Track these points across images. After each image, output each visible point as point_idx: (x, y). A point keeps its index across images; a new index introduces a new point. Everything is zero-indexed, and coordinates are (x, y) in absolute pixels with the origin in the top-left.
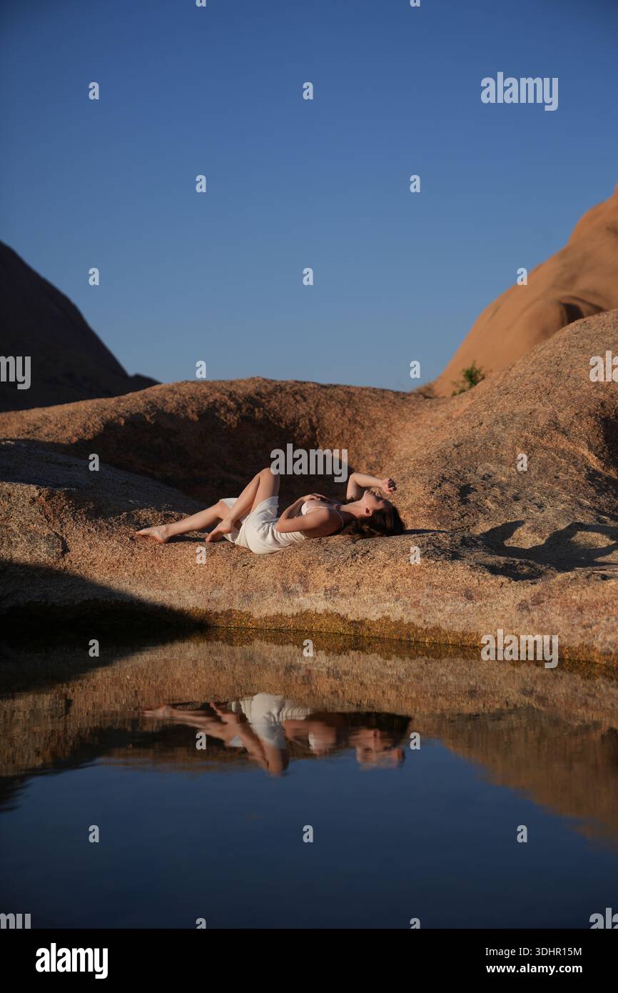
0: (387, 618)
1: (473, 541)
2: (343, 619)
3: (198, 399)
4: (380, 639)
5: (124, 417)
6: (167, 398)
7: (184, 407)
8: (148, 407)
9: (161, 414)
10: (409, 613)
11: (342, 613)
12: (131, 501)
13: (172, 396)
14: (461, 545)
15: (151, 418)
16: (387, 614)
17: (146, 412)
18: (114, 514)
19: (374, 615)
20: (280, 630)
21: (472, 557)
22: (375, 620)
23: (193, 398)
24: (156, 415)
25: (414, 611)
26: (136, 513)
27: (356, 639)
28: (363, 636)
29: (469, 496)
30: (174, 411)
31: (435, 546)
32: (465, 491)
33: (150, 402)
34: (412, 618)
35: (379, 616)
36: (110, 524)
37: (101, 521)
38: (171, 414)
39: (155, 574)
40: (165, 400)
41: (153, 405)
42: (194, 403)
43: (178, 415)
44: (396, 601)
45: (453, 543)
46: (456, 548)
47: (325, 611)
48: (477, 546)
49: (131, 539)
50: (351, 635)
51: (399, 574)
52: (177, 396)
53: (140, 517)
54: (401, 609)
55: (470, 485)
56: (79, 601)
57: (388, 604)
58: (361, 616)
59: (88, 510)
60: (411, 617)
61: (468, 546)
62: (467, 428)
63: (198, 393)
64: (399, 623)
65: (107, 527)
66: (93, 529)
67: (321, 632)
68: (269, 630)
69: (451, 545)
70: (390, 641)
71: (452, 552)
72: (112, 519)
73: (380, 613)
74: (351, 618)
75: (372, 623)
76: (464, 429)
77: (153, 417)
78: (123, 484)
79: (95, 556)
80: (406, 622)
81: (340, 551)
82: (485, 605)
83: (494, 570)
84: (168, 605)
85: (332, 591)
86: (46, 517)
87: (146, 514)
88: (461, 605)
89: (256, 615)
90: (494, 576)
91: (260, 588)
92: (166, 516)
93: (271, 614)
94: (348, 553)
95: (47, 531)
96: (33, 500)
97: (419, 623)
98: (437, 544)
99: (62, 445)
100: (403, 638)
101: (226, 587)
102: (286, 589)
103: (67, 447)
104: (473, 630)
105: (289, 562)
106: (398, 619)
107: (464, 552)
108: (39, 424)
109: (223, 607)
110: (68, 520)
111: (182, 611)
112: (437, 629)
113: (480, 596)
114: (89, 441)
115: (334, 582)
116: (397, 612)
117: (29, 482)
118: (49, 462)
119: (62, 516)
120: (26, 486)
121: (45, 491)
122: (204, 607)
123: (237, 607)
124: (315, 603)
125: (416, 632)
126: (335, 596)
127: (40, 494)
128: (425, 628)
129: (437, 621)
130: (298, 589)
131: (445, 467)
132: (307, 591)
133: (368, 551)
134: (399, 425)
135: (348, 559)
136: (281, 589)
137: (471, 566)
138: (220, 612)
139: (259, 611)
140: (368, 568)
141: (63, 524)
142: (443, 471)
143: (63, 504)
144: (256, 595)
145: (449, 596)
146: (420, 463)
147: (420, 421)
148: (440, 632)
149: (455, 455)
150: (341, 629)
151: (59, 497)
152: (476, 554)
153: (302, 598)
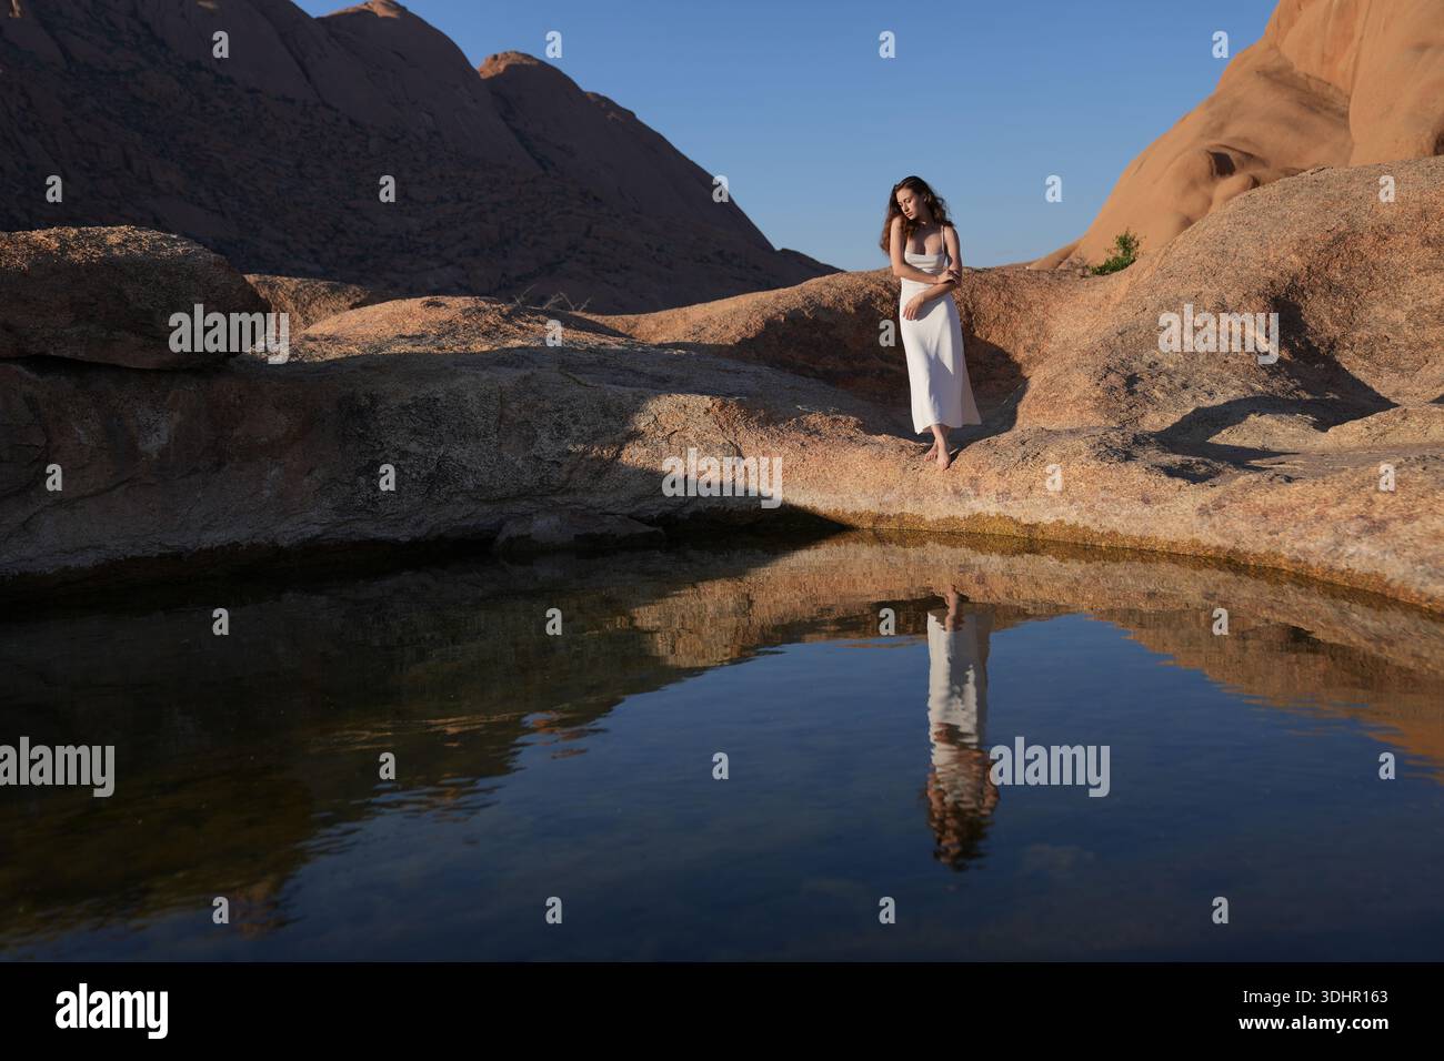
0: (1062, 522)
1: (1145, 438)
2: (1017, 523)
4: (1056, 543)
5: (784, 314)
6: (823, 293)
7: (841, 300)
8: (807, 302)
9: (819, 307)
10: (1084, 517)
11: (1015, 518)
12: (798, 406)
13: (829, 289)
14: (1134, 444)
16: (1061, 518)
17: (804, 307)
18: (782, 420)
19: (1047, 518)
20: (953, 533)
21: (1146, 458)
22: (1048, 523)
23: (849, 290)
25: (1089, 515)
26: (805, 419)
27: (1031, 541)
28: (1037, 539)
29: (1136, 386)
31: (1107, 446)
32: (1131, 380)
34: (1088, 523)
35: (1053, 519)
36: (781, 431)
37: (772, 429)
41: (810, 299)
44: (1070, 505)
45: (1125, 442)
46: (1129, 447)
47: (998, 514)
49: (802, 444)
50: (1024, 538)
51: (1073, 477)
52: (834, 289)
53: (808, 422)
54: (1075, 513)
55: (1136, 373)
57: (1062, 507)
58: (1035, 521)
59: (759, 418)
60: (1086, 521)
61: (1140, 445)
62: (1130, 315)
63: (854, 285)
64: (1074, 528)
65: (778, 434)
66: (765, 437)
67: (994, 534)
69: (1124, 444)
70: (1066, 544)
71: (1125, 452)
72: (782, 426)
74: (1025, 521)
75: (1047, 527)
76: (1126, 316)
77: (812, 311)
78: (791, 388)
80: (1081, 526)
81: (1010, 453)
82: (1163, 509)
83: (1170, 472)
84: (840, 509)
85: (1004, 495)
86: (721, 426)
87: (815, 419)
88: (1138, 508)
89: (928, 518)
90: (1170, 479)
91: (931, 492)
92: (835, 420)
93: (942, 517)
94: (1019, 456)
95: (722, 440)
96: (708, 410)
97: (1095, 527)
98: (1108, 444)
99: (727, 346)
100: (1079, 542)
101: (897, 491)
102: (957, 492)
103: (731, 347)
104: (1151, 534)
105: (959, 465)
106: (1073, 522)
107: (1137, 451)
108: (704, 325)
109: (895, 510)
110: (741, 428)
111: (855, 514)
112: (1114, 533)
113: (1158, 499)
114: (752, 339)
115: (1006, 486)
116: (1072, 516)
117: (702, 393)
118: (718, 369)
119: (735, 425)
120: (700, 398)
121: (718, 401)
122: (876, 510)
123: (908, 510)
124: (987, 506)
125: (1092, 535)
126: (1007, 499)
127: (714, 405)
128: (1101, 532)
129: (1113, 525)
130: (969, 493)
131: (1109, 357)
132: (979, 494)
133: (1039, 454)
134: (1056, 306)
135: (1018, 461)
136: (952, 492)
137: (1146, 468)
138: (892, 515)
139: (931, 514)
140: (1040, 471)
141: (736, 433)
142: (1107, 361)
143: (736, 413)
144: (927, 498)
145: (1125, 500)
146: (1083, 352)
147: (1077, 302)
148: (1117, 536)
149: (1118, 343)
150: (1015, 532)
151: (732, 407)
152: (1150, 453)
153: (973, 501)
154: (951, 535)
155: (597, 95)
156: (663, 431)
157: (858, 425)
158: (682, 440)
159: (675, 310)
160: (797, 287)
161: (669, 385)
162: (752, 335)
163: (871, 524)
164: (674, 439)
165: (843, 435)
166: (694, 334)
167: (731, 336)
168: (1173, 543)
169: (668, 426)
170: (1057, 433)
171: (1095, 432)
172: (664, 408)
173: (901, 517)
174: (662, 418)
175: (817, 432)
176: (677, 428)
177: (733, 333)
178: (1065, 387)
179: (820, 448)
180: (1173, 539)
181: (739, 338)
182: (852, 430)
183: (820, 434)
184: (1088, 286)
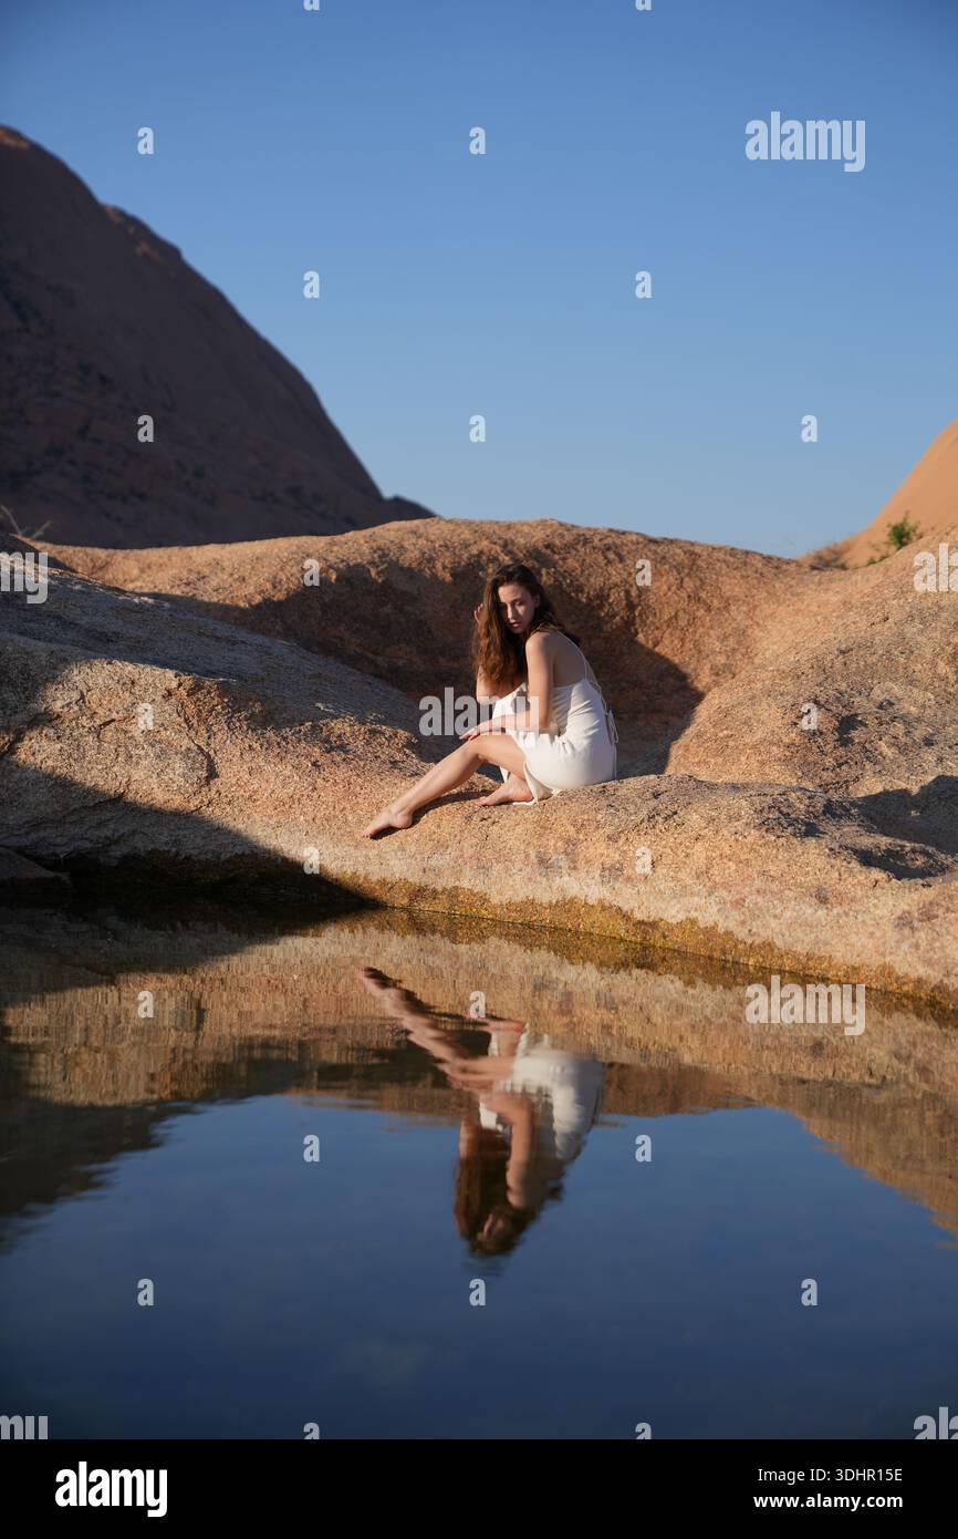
0: (693, 922)
1: (844, 808)
2: (627, 917)
3: (455, 548)
4: (681, 954)
5: (337, 570)
6: (406, 544)
7: (431, 560)
8: (376, 556)
9: (394, 567)
10: (726, 917)
11: (625, 908)
12: (319, 705)
13: (414, 540)
14: (824, 813)
15: (378, 573)
16: (693, 914)
17: (372, 563)
18: (290, 723)
19: (673, 913)
20: (530, 926)
21: (837, 835)
22: (674, 921)
23: (446, 546)
24: (386, 568)
25: (735, 915)
26: (326, 725)
27: (645, 949)
28: (654, 946)
29: (854, 733)
30: (414, 565)
31: (781, 812)
32: (847, 724)
33: (379, 548)
34: (731, 925)
35: (681, 917)
36: (285, 739)
37: (270, 734)
38: (408, 568)
39: (346, 822)
40: (402, 547)
41: (383, 553)
42: (448, 554)
43: (421, 571)
44: (709, 895)
45: (811, 809)
46: (815, 817)
47: (600, 901)
48: (850, 816)
49: (314, 764)
50: (636, 943)
51: (718, 853)
53: (331, 731)
54: (715, 909)
55: (857, 715)
56: (228, 855)
57: (696, 899)
58: (654, 916)
59: (253, 714)
60: (728, 922)
61: (834, 816)
62: (863, 624)
63: (455, 539)
64: (710, 932)
65: (278, 744)
66: (256, 746)
67: (591, 934)
68: (513, 923)
69: (808, 812)
70: (696, 957)
71: (807, 824)
72: (287, 732)
73: (682, 912)
74: (639, 916)
75: (671, 928)
76: (858, 625)
77: (382, 572)
78: (313, 676)
79: (256, 786)
80: (721, 930)
81: (631, 808)
82: (847, 915)
83: (867, 859)
84: (362, 872)
85: (613, 872)
86: (186, 720)
87: (341, 727)
88: (809, 910)
89: (495, 899)
90: (864, 868)
91: (505, 857)
92: (373, 732)
93: (518, 899)
94: (644, 813)
95: (186, 743)
96: (170, 693)
97: (741, 933)
98: (785, 810)
99: (237, 608)
100: (716, 955)
101: (453, 852)
102: (543, 861)
103: (243, 611)
104: (823, 951)
105: (552, 819)
106: (710, 923)
107: (827, 825)
108: (206, 571)
109: (445, 882)
110: (220, 728)
111: (383, 883)
112: (769, 946)
113: (841, 898)
114: (280, 603)
115: (617, 857)
116: (711, 914)
117: (164, 665)
118: (200, 634)
119: (211, 721)
120: (158, 671)
121: (188, 681)
122: (416, 879)
123: (465, 884)
124: (586, 887)
125: (735, 946)
126: (616, 879)
127: (180, 685)
128: (750, 941)
129: (769, 932)
130: (561, 864)
131: (820, 685)
132: (575, 868)
133: (675, 813)
134: (767, 608)
135: (642, 821)
136: (536, 861)
137: (831, 850)
138: (440, 890)
139: (500, 893)
140: (672, 840)
141: (211, 734)
142: (817, 690)
143: (215, 702)
144: (497, 867)
145: (790, 894)
146: (783, 674)
147: (799, 605)
148: (772, 950)
149: (838, 665)
150: (622, 933)
151: (209, 692)
152: (845, 830)
153: (566, 878)
154: (527, 929)
155: (121, 213)
156: (92, 717)
157: (409, 745)
158: (121, 736)
159: (175, 550)
160: (364, 532)
161: (111, 646)
162: (280, 596)
163: (405, 901)
164: (109, 733)
165: (383, 757)
166: (188, 584)
167: (247, 593)
168: (854, 968)
169: (101, 712)
170: (712, 787)
171: (768, 790)
172: (97, 679)
173: (453, 894)
174: (93, 697)
175: (342, 748)
176: (114, 715)
177: (251, 589)
178: (745, 723)
179: (343, 773)
180: (856, 962)
181: (258, 599)
182: (399, 750)
183: (346, 752)
184: (820, 583)
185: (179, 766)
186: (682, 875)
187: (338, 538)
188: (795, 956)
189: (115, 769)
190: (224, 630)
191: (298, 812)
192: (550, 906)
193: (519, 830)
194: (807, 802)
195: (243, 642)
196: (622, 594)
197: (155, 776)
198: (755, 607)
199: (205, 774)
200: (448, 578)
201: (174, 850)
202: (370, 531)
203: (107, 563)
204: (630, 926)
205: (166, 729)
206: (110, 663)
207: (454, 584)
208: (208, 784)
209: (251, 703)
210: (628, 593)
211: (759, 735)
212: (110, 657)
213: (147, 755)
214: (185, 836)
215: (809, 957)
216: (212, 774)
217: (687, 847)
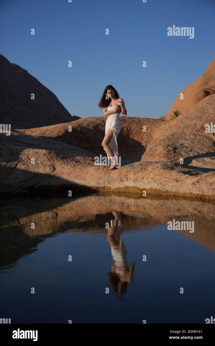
0: (152, 188)
2: (139, 189)
3: (93, 123)
4: (150, 194)
6: (84, 123)
7: (89, 125)
8: (78, 125)
9: (82, 127)
11: (138, 187)
12: (74, 154)
13: (85, 122)
15: (79, 129)
16: (152, 187)
17: (78, 127)
18: (69, 158)
19: (148, 187)
20: (120, 192)
21: (178, 169)
23: (91, 122)
25: (160, 186)
26: (75, 158)
29: (176, 150)
30: (86, 127)
31: (166, 166)
32: (175, 149)
34: (160, 188)
35: (150, 187)
36: (68, 161)
37: (65, 160)
38: (85, 127)
41: (79, 125)
44: (155, 183)
46: (173, 166)
47: (133, 186)
48: (179, 165)
49: (74, 165)
50: (141, 193)
51: (156, 174)
52: (87, 122)
54: (156, 185)
55: (177, 147)
56: (59, 184)
57: (152, 184)
58: (144, 187)
59: (61, 157)
61: (176, 166)
62: (175, 130)
63: (93, 121)
64: (156, 190)
66: (62, 163)
67: (132, 193)
68: (116, 192)
69: (171, 165)
70: (153, 195)
71: (172, 168)
72: (68, 160)
74: (141, 188)
78: (71, 149)
79: (63, 171)
80: (158, 189)
81: (137, 168)
82: (182, 183)
86: (49, 159)
87: (78, 158)
88: (175, 183)
89: (112, 188)
90: (184, 175)
91: (113, 180)
92: (85, 158)
93: (117, 187)
94: (140, 169)
95: (49, 163)
96: (45, 154)
97: (162, 189)
99: (52, 137)
100: (157, 194)
101: (103, 180)
102: (121, 180)
104: (178, 191)
106: (155, 188)
107: (175, 167)
108: (46, 131)
109: (102, 185)
112: (167, 191)
113: (180, 181)
115: (136, 177)
117: (43, 149)
118: (49, 142)
119: (53, 159)
120: (42, 150)
121: (48, 151)
123: (106, 186)
124: (130, 184)
125: (161, 192)
126: (136, 181)
127: (47, 152)
128: (164, 191)
129: (167, 188)
130: (125, 180)
131: (169, 142)
132: (127, 180)
133: (146, 168)
134: (154, 129)
135: (140, 170)
136: (119, 180)
137: (177, 172)
138: (101, 187)
139: (113, 186)
140: (146, 173)
141: (54, 161)
142: (168, 143)
143: (54, 155)
144: (112, 182)
145: (171, 181)
146: (161, 140)
147: (161, 128)
148: (168, 192)
149: (172, 138)
150: (138, 192)
151: (52, 153)
152: (179, 168)
153: (126, 182)
156: (30, 160)
158: (36, 163)
159: (37, 128)
161: (32, 146)
162: (61, 135)
165: (87, 163)
166: (42, 134)
167: (54, 135)
168: (185, 194)
170: (152, 163)
171: (163, 162)
172: (31, 153)
173: (104, 188)
174: (30, 156)
175: (79, 162)
178: (155, 150)
179: (80, 167)
180: (185, 192)
181: (56, 136)
182: (90, 161)
183: (80, 163)
184: (164, 123)
185: (48, 168)
186: (149, 179)
187: (70, 123)
188: (173, 193)
189: (36, 170)
190: (53, 141)
191: (72, 175)
192: (123, 188)
193: (115, 174)
194: (171, 163)
195: (57, 143)
196: (126, 129)
197: (43, 170)
198: (152, 129)
199: (53, 169)
200: (93, 129)
201: (49, 184)
202: (76, 121)
203: (25, 132)
204: (140, 190)
205: (45, 161)
206: (32, 149)
207: (94, 129)
208: (54, 171)
209: (61, 155)
210: (127, 128)
211: (158, 152)
212: (32, 148)
213: (42, 166)
214: (50, 181)
215: (175, 192)
216: (55, 169)
217: (149, 174)
